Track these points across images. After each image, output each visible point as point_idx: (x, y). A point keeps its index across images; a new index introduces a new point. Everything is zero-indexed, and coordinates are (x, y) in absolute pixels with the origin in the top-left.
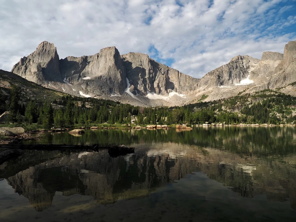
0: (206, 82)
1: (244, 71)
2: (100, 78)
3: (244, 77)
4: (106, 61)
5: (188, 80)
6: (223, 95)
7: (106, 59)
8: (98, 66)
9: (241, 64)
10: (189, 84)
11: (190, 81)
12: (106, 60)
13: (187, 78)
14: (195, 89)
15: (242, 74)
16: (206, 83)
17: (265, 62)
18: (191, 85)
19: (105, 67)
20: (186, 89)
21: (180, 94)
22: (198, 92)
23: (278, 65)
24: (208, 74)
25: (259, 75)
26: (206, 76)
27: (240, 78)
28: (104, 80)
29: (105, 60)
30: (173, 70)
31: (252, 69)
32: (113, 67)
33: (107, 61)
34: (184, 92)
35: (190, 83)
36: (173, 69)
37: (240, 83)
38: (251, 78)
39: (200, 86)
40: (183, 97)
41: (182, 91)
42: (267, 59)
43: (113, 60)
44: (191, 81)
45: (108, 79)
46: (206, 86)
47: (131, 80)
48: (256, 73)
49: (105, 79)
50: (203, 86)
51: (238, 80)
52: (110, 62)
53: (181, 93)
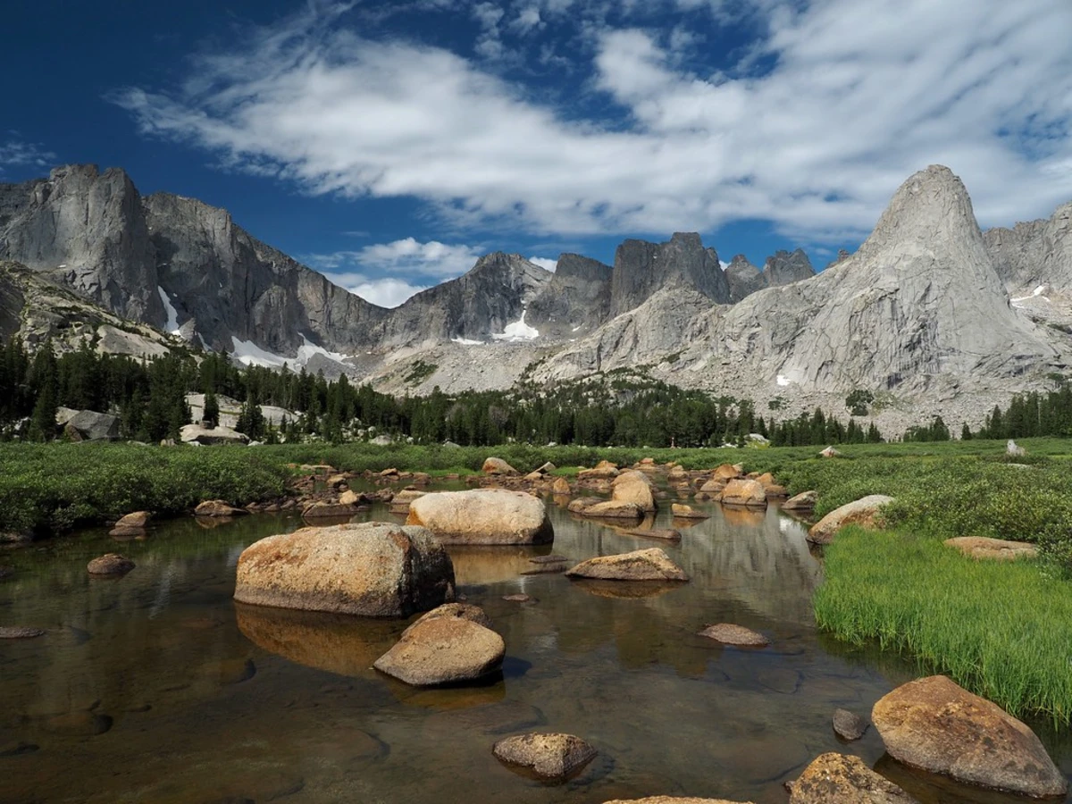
0: (412, 321)
1: (511, 298)
2: (70, 279)
3: (513, 316)
4: (87, 217)
5: (353, 309)
6: (484, 367)
7: (87, 210)
8: (53, 232)
9: (504, 279)
10: (359, 323)
11: (361, 314)
12: (87, 214)
13: (352, 302)
14: (377, 341)
15: (507, 309)
16: (413, 324)
17: (566, 280)
18: (364, 326)
19: (86, 241)
20: (348, 338)
21: (331, 351)
22: (389, 351)
23: (597, 293)
24: (417, 299)
25: (552, 314)
26: (411, 303)
27: (502, 318)
28: (87, 288)
29: (84, 212)
30: (307, 272)
31: (531, 296)
32: (122, 246)
33: (90, 215)
34: (344, 348)
35: (361, 318)
36: (307, 269)
37: (504, 333)
38: (530, 322)
39: (393, 333)
40: (342, 361)
41: (337, 345)
42: (571, 274)
43: (120, 220)
44: (365, 313)
45: (104, 286)
46: (413, 335)
47: (175, 295)
48: (543, 308)
49: (91, 285)
50: (403, 332)
51: (499, 321)
52: (107, 224)
53: (333, 349)
